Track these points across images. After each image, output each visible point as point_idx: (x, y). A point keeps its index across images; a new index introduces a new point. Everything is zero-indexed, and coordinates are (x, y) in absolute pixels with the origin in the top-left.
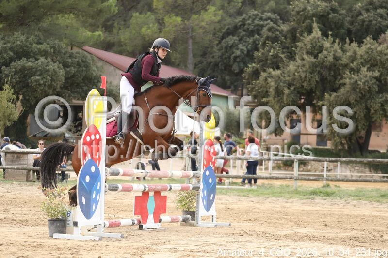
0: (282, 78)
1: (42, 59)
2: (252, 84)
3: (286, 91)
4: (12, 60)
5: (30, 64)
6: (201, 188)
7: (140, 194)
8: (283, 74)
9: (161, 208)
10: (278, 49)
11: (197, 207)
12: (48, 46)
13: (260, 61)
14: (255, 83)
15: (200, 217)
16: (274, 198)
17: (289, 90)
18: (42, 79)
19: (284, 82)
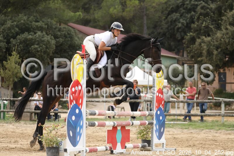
0: (212, 43)
1: (39, 33)
2: (190, 48)
3: (215, 52)
4: (18, 34)
5: (30, 36)
6: (154, 124)
7: (111, 128)
8: (212, 40)
9: (126, 138)
10: (208, 22)
11: (152, 137)
12: (43, 23)
13: (196, 31)
14: (193, 47)
15: (154, 144)
16: (207, 130)
17: (217, 52)
18: (39, 47)
19: (214, 46)
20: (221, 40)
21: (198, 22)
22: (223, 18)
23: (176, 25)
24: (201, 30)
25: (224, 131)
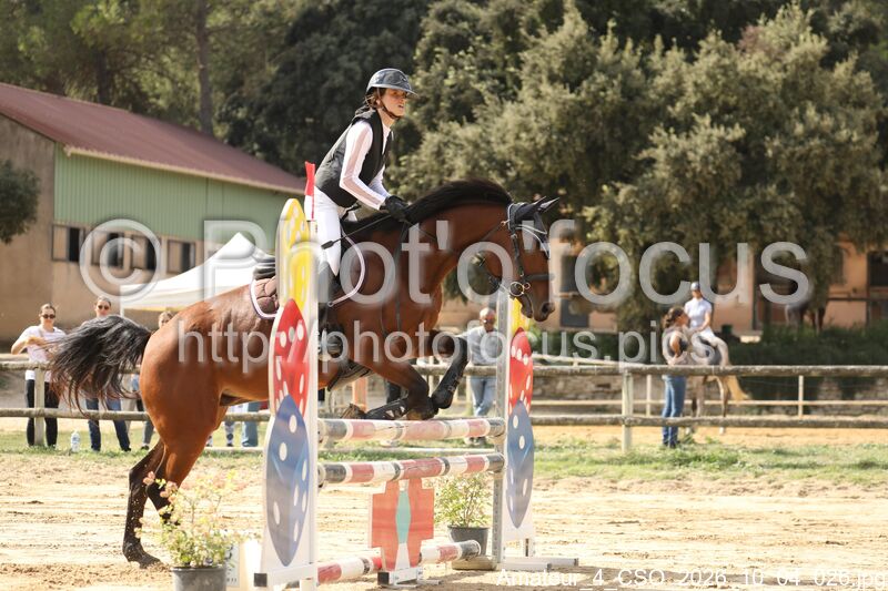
2: (398, 164)
6: (505, 466)
8: (484, 134)
10: (467, 68)
11: (497, 516)
13: (419, 102)
14: (409, 161)
19: (491, 158)
20: (518, 137)
21: (427, 70)
22: (525, 55)
23: (325, 79)
24: (438, 98)
25: (642, 482)
